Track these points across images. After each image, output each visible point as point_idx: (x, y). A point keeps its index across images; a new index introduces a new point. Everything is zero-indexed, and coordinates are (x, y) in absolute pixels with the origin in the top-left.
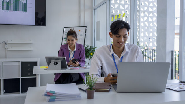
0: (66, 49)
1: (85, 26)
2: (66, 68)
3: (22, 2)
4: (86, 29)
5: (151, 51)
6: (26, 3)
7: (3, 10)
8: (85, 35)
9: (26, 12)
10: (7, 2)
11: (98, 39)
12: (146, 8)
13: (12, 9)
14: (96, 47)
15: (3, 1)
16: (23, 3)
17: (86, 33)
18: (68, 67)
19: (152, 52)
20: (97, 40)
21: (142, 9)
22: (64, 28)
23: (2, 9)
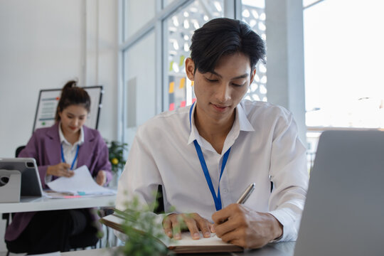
0: (51, 138)
1: (100, 84)
2: (39, 195)
4: (101, 95)
8: (99, 109)
11: (132, 123)
14: (126, 144)
17: (100, 102)
18: (43, 193)
20: (129, 126)
22: (41, 91)
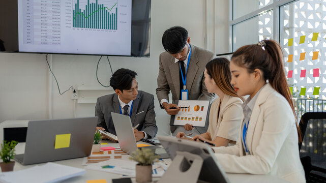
3: (108, 11)
5: (310, 102)
6: (115, 13)
7: (74, 27)
9: (115, 30)
10: (82, 11)
12: (302, 23)
13: (90, 26)
15: (74, 10)
16: (111, 14)
19: (312, 103)
21: (296, 26)
23: (72, 25)
